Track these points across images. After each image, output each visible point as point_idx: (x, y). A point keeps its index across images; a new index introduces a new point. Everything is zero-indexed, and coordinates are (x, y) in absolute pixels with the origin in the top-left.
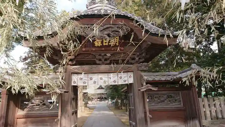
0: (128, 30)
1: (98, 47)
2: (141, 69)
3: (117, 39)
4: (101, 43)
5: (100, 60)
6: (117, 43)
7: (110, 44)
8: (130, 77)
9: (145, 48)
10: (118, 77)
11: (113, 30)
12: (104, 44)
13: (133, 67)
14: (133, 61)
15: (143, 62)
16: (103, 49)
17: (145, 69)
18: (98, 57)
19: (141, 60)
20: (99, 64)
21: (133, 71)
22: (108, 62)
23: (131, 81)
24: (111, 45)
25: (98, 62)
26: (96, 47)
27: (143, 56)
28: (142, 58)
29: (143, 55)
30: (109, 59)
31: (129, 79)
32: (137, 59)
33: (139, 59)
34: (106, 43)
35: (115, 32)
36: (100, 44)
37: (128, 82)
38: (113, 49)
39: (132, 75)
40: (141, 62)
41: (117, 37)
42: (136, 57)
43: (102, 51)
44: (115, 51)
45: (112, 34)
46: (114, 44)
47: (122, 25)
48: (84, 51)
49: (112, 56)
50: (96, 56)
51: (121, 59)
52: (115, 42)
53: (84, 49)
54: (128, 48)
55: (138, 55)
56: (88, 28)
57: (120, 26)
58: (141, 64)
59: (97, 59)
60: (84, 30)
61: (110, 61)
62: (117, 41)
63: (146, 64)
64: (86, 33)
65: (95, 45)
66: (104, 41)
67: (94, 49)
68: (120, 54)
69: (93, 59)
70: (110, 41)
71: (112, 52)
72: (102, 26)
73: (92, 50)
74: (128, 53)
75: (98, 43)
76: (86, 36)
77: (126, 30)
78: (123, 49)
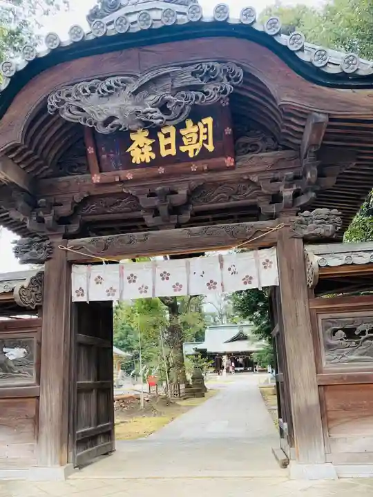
0: (237, 79)
1: (143, 164)
3: (206, 126)
4: (150, 148)
5: (156, 212)
6: (206, 141)
7: (183, 149)
9: (311, 145)
10: (222, 267)
11: (177, 84)
12: (164, 153)
13: (274, 228)
16: (161, 170)
17: (319, 230)
18: (145, 201)
19: (303, 200)
20: (156, 228)
21: (276, 245)
24: (188, 151)
25: (150, 220)
26: (136, 166)
27: (310, 183)
28: (306, 191)
30: (185, 206)
32: (287, 193)
33: (297, 194)
34: (168, 147)
35: (183, 93)
36: (148, 155)
38: (194, 168)
39: (274, 259)
40: (303, 208)
41: (205, 121)
42: (282, 189)
43: (159, 177)
44: (206, 176)
45: (175, 100)
46: (198, 146)
47: (211, 64)
48: (98, 185)
49: (196, 196)
50: (140, 197)
51: (232, 202)
52: (201, 140)
53: (97, 178)
54: (252, 158)
55: (290, 180)
56: (88, 91)
57: (202, 68)
58: (306, 213)
59: (148, 210)
60: (77, 101)
61: (191, 216)
62: (207, 134)
63: (324, 211)
64: (84, 111)
65: (133, 161)
66: (163, 142)
67: (129, 176)
68: (226, 185)
69: (133, 211)
70: (184, 139)
71: (194, 181)
72: (139, 76)
73: (122, 179)
74: (255, 179)
75: (140, 150)
76: (85, 120)
77: (229, 79)
78: (232, 164)
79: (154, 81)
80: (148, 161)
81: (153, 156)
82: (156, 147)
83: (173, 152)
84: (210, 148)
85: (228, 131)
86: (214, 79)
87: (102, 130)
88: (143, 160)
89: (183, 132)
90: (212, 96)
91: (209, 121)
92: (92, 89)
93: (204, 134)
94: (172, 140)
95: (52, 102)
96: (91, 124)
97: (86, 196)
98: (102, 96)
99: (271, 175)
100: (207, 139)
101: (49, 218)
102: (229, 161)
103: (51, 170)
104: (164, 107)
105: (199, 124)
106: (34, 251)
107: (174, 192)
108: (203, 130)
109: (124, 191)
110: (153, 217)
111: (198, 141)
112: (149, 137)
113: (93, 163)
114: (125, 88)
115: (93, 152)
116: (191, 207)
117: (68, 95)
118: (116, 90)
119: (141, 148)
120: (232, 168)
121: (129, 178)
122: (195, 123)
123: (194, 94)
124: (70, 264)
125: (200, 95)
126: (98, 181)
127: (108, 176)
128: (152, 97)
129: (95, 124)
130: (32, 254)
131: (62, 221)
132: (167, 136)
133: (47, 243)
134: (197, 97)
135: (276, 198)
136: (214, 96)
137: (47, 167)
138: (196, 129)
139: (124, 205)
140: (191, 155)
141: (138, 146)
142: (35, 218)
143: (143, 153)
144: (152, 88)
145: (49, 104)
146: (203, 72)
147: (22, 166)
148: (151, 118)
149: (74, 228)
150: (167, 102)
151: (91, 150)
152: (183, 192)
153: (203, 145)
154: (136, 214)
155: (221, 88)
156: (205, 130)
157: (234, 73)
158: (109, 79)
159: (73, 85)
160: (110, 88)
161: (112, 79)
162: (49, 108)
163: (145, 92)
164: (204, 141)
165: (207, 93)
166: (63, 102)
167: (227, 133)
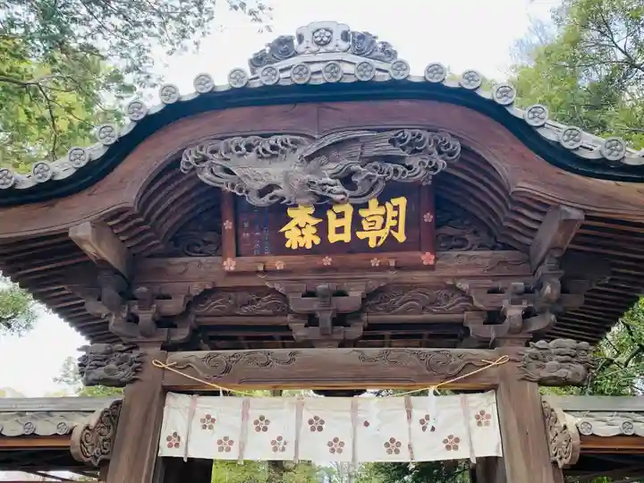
0: (451, 154)
1: (301, 251)
2: (544, 374)
3: (396, 208)
4: (314, 230)
5: (311, 320)
6: (395, 228)
7: (361, 235)
8: (481, 418)
9: (553, 248)
10: (409, 417)
11: (368, 152)
12: (333, 238)
13: (494, 361)
14: (491, 332)
15: (548, 335)
16: (327, 261)
17: (564, 372)
18: (299, 304)
19: (537, 324)
20: (308, 344)
21: (495, 388)
22: (356, 331)
23: (486, 443)
24: (367, 239)
25: (300, 331)
26: (290, 251)
27: (548, 300)
28: (542, 311)
29: (548, 289)
30: (356, 315)
31: (478, 432)
32: (514, 312)
33: (528, 314)
34: (340, 230)
35: (375, 163)
36: (310, 239)
37: (472, 451)
38: (375, 262)
39: (492, 410)
40: (537, 336)
41: (395, 202)
42: (505, 304)
43: (323, 269)
44: (391, 275)
45: (366, 171)
46: (384, 234)
47: (417, 132)
48: (230, 274)
49: (373, 302)
50: (290, 297)
51: (426, 316)
52: (388, 226)
53: (230, 264)
54: (458, 256)
55: (519, 294)
56: (244, 149)
57: (403, 135)
58: (541, 343)
59: (298, 316)
60: (226, 159)
61: (364, 330)
62: (397, 218)
63: (570, 343)
64: (233, 173)
65: (288, 245)
66: (333, 223)
67: (279, 263)
68: (418, 290)
69: (275, 314)
70: (364, 222)
71: (374, 280)
72: (316, 136)
73: (268, 268)
74: (464, 285)
75: (300, 230)
76: (233, 186)
77: (440, 153)
78: (432, 263)
79: (337, 145)
80: (309, 246)
81: (317, 241)
82: (322, 230)
83: (346, 237)
84: (401, 237)
85: (428, 217)
86: (420, 151)
87: (255, 201)
88: (302, 245)
89: (363, 213)
90: (416, 173)
91: (401, 202)
92: (249, 148)
93: (393, 218)
94: (347, 222)
95: (189, 157)
96: (240, 191)
97: (208, 287)
98: (262, 157)
99: (489, 283)
100: (397, 226)
101: (146, 317)
102: (427, 258)
103: (161, 247)
104: (347, 180)
105: (388, 204)
106: (112, 365)
107: (343, 294)
108: (392, 213)
109: (268, 284)
110: (306, 326)
111: (383, 226)
112: (314, 215)
113: (229, 242)
114: (295, 150)
115: (230, 227)
116: (365, 317)
117: (213, 152)
118: (283, 152)
119: (300, 228)
120: (431, 268)
121: (278, 268)
122: (381, 203)
123: (391, 166)
124: (166, 390)
125: (401, 169)
126: (232, 269)
127: (248, 262)
128: (332, 165)
129: (247, 192)
130: (108, 371)
131: (166, 322)
132: (340, 216)
133: (135, 354)
134: (396, 171)
135: (495, 317)
136: (419, 173)
137: (157, 241)
138: (381, 211)
139: (264, 305)
140: (372, 244)
141: (297, 226)
142: (125, 315)
143: (302, 236)
144: (334, 154)
145: (184, 159)
146: (405, 140)
147: (122, 238)
148: (329, 192)
149: (182, 334)
150: (353, 173)
151: (228, 225)
152: (356, 294)
153: (390, 233)
154: (278, 320)
155: (430, 163)
156: (395, 214)
157: (448, 146)
158: (274, 137)
159: (222, 139)
160: (273, 148)
161: (279, 137)
162: (183, 165)
163: (323, 159)
164: (392, 228)
165: (409, 168)
166: (205, 159)
167: (426, 220)
